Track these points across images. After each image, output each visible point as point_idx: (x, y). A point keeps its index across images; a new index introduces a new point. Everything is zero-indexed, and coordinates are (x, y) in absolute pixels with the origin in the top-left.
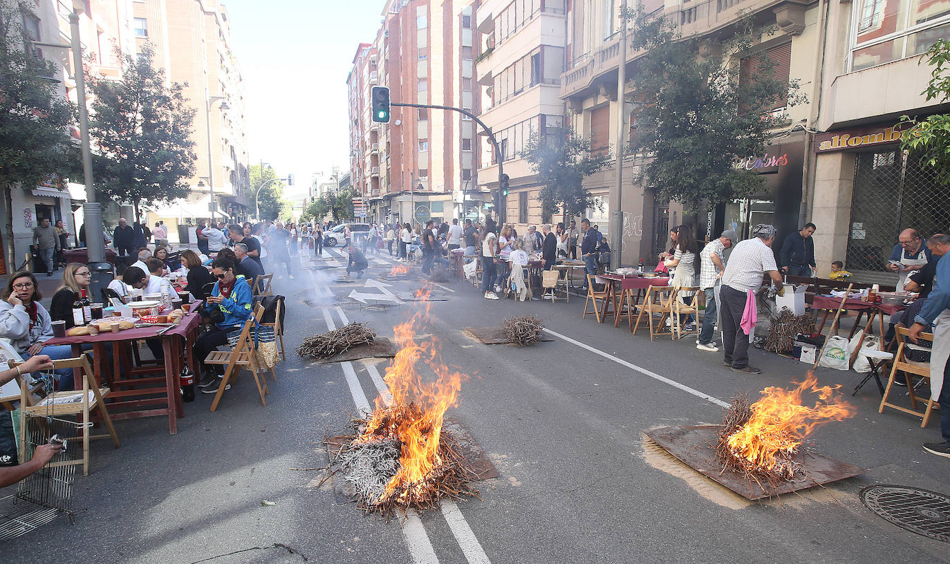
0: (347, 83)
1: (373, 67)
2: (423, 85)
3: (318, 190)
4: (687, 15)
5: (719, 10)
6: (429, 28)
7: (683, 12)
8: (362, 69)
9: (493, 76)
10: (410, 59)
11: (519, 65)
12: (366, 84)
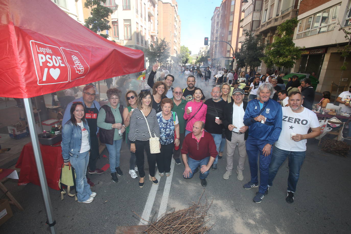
0: (211, 20)
1: (218, 17)
2: (231, 23)
3: (201, 53)
4: (276, 20)
5: (282, 20)
6: (235, 5)
7: (276, 19)
8: (215, 16)
9: (243, 27)
10: (228, 15)
11: (248, 25)
12: (216, 21)
